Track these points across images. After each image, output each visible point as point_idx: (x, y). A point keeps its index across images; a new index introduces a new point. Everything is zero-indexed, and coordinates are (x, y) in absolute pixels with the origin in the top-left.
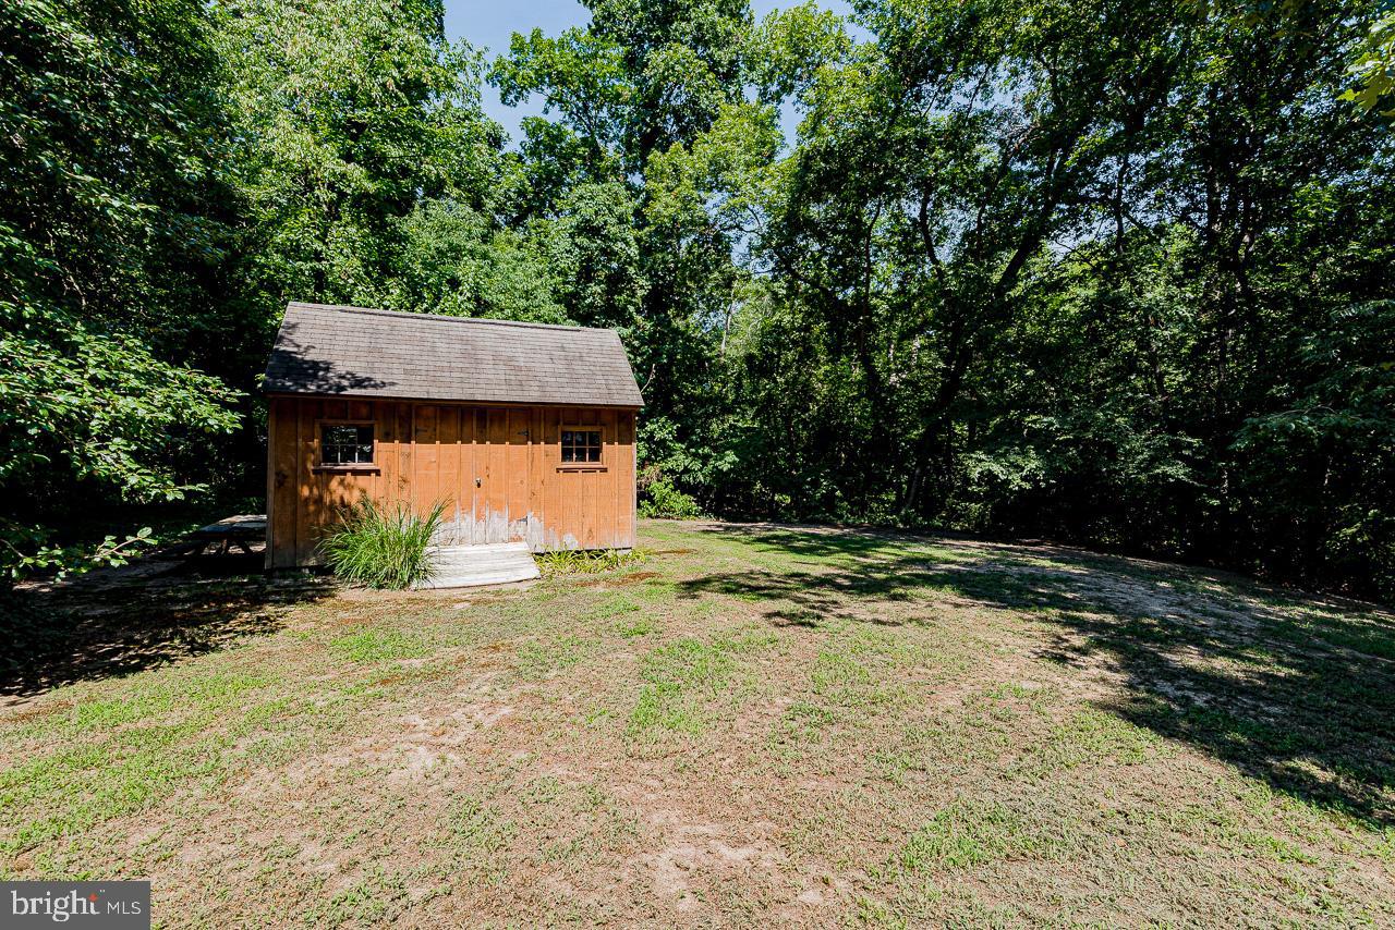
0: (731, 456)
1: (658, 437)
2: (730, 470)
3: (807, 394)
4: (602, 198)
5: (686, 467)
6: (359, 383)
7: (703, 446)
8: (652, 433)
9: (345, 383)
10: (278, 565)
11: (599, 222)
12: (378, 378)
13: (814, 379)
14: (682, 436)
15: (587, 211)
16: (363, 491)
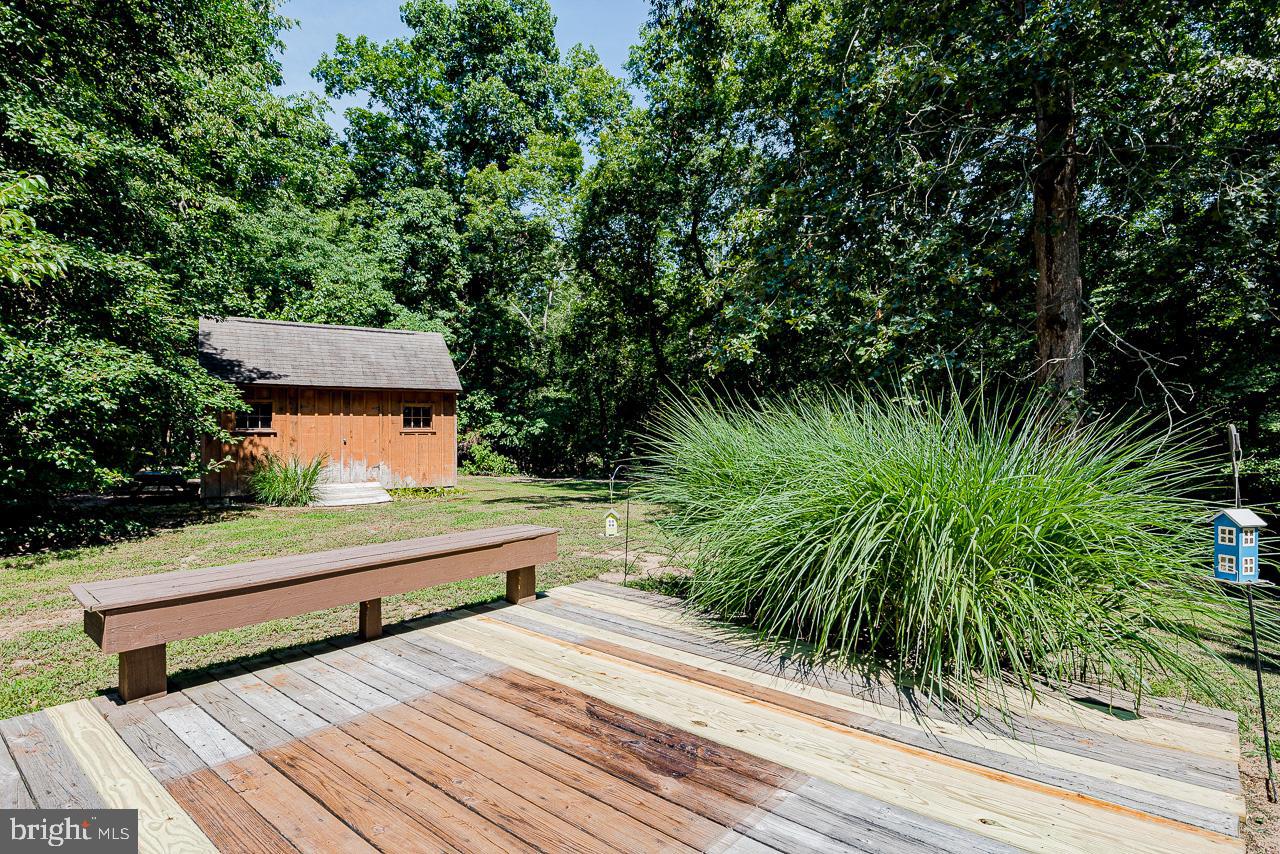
0: (541, 423)
1: (477, 407)
2: (541, 435)
3: (614, 368)
4: (428, 202)
5: (502, 433)
6: (263, 375)
7: (517, 415)
8: (472, 403)
9: (254, 376)
10: (208, 495)
11: (425, 222)
12: (276, 371)
13: (620, 357)
14: (499, 406)
15: (414, 213)
16: (266, 449)
